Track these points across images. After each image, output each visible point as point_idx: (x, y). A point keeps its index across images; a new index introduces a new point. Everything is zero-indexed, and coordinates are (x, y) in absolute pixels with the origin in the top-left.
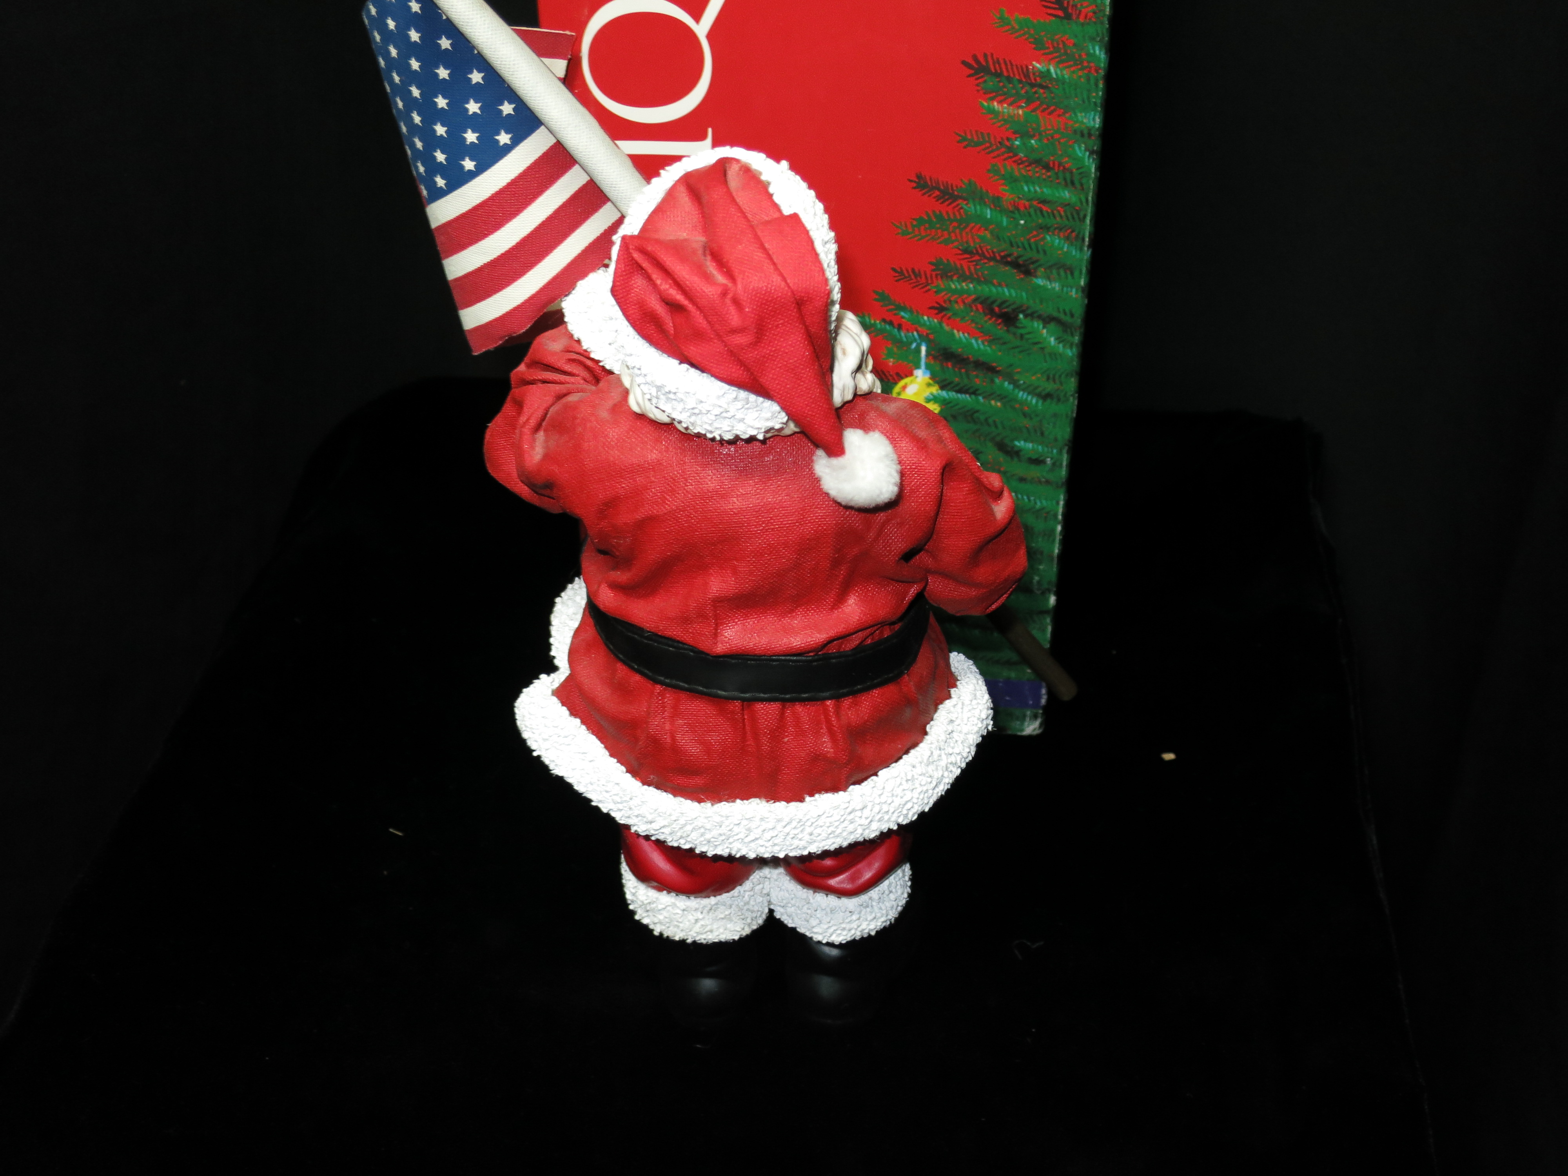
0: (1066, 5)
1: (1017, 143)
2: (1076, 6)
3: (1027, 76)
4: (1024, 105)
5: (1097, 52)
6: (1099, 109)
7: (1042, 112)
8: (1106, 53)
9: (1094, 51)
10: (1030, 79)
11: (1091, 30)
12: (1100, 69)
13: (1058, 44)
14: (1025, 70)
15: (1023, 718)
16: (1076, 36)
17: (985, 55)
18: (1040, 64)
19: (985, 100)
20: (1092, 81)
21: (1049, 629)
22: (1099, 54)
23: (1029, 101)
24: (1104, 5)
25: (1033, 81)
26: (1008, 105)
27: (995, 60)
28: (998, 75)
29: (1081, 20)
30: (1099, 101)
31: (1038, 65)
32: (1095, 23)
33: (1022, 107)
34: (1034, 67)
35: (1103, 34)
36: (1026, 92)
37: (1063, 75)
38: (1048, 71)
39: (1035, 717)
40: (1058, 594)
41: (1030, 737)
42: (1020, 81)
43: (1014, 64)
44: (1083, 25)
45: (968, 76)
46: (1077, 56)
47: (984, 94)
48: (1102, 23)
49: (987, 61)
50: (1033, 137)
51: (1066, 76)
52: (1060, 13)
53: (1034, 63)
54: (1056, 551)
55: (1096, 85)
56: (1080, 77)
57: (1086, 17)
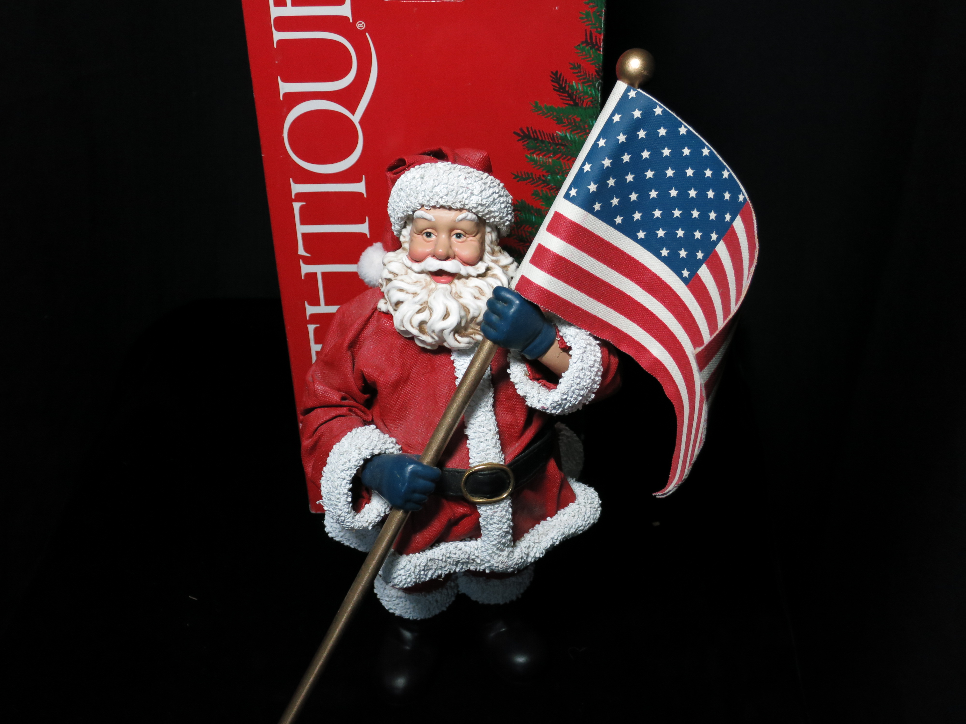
0: (574, 98)
1: (549, 178)
2: (581, 98)
3: (553, 139)
4: (552, 156)
7: (563, 159)
10: (555, 141)
11: (590, 112)
13: (571, 120)
14: (551, 135)
16: (581, 116)
17: (528, 129)
18: (560, 132)
19: (529, 154)
23: (555, 154)
24: (596, 96)
25: (557, 142)
26: (543, 156)
27: (534, 130)
28: (536, 139)
29: (584, 106)
32: (592, 108)
33: (551, 157)
34: (557, 134)
36: (553, 149)
37: (575, 138)
38: (566, 136)
42: (549, 143)
43: (545, 133)
44: (585, 109)
45: (518, 141)
46: (582, 127)
47: (528, 150)
49: (528, 131)
50: (558, 174)
51: (577, 139)
52: (572, 103)
53: (557, 131)
57: (587, 104)
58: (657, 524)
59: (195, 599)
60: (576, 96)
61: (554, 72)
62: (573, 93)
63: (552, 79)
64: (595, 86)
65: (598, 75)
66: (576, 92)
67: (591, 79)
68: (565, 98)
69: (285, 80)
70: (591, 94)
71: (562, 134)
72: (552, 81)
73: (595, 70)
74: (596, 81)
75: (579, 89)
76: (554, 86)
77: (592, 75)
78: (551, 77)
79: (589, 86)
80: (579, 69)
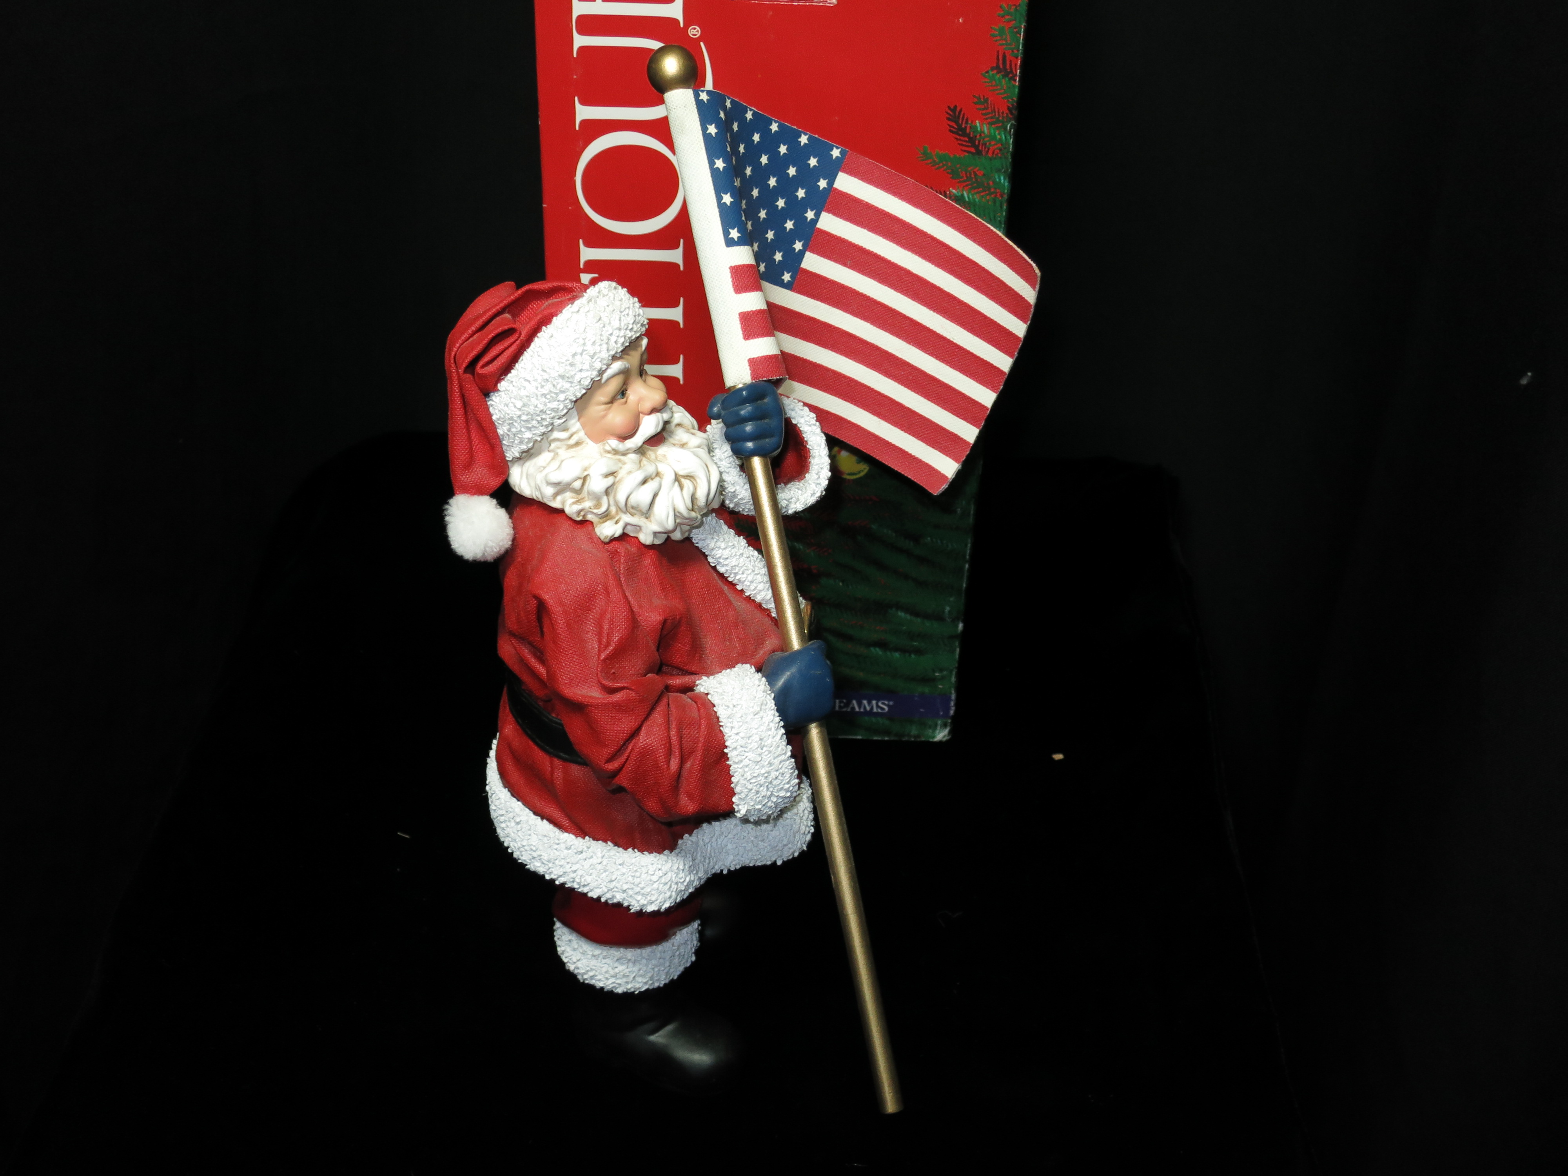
0: (977, 144)
2: (986, 144)
5: (1002, 181)
6: (1003, 226)
8: (1009, 182)
9: (1000, 180)
11: (997, 163)
12: (1004, 194)
13: (970, 174)
15: (935, 727)
16: (985, 168)
18: (956, 190)
20: (998, 204)
21: (958, 650)
22: (1004, 182)
24: (1007, 143)
29: (990, 155)
30: (1003, 220)
31: (954, 191)
32: (1001, 158)
34: (950, 192)
35: (1007, 166)
37: (974, 199)
38: (962, 195)
39: (945, 725)
40: (964, 622)
41: (940, 742)
44: (991, 159)
46: (985, 184)
48: (1006, 158)
51: (977, 200)
52: (973, 150)
53: (951, 189)
54: (964, 585)
55: (1001, 207)
56: (988, 201)
57: (993, 153)
58: (1058, 757)
59: (407, 837)
60: (979, 141)
61: (952, 107)
62: (976, 137)
63: (948, 116)
64: (1005, 129)
65: (1012, 113)
66: (980, 135)
67: (1000, 118)
68: (964, 143)
69: (584, 102)
70: (1001, 139)
71: (958, 192)
72: (948, 119)
73: (1008, 107)
74: (1008, 122)
75: (983, 132)
76: (950, 126)
77: (1003, 113)
78: (948, 114)
79: (998, 128)
80: (986, 105)
